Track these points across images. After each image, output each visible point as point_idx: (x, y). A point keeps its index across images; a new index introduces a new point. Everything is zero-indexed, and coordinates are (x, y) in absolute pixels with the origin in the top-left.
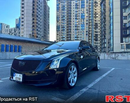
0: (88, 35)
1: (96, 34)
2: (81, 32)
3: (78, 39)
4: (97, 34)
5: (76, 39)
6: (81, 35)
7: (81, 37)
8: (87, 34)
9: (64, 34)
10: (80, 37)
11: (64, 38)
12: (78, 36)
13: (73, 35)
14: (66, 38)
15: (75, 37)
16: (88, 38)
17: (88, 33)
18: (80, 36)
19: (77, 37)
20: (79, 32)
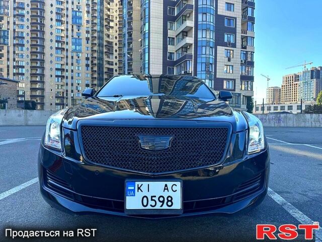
0: (90, 68)
1: (109, 69)
2: (72, 57)
3: (65, 74)
4: (111, 67)
5: (59, 73)
6: (72, 64)
7: (72, 71)
8: (87, 65)
9: (22, 55)
10: (70, 71)
11: (23, 67)
12: (65, 67)
13: (51, 62)
14: (28, 67)
15: (57, 69)
16: (89, 76)
17: (89, 62)
18: (69, 67)
19: (62, 70)
20: (67, 57)
